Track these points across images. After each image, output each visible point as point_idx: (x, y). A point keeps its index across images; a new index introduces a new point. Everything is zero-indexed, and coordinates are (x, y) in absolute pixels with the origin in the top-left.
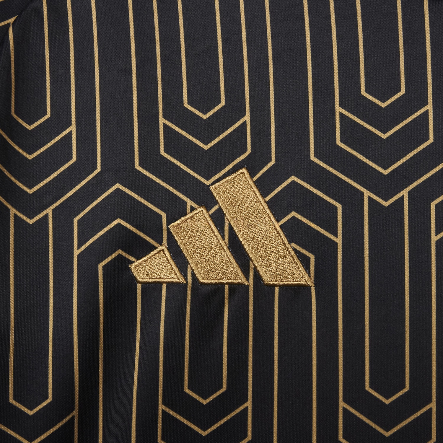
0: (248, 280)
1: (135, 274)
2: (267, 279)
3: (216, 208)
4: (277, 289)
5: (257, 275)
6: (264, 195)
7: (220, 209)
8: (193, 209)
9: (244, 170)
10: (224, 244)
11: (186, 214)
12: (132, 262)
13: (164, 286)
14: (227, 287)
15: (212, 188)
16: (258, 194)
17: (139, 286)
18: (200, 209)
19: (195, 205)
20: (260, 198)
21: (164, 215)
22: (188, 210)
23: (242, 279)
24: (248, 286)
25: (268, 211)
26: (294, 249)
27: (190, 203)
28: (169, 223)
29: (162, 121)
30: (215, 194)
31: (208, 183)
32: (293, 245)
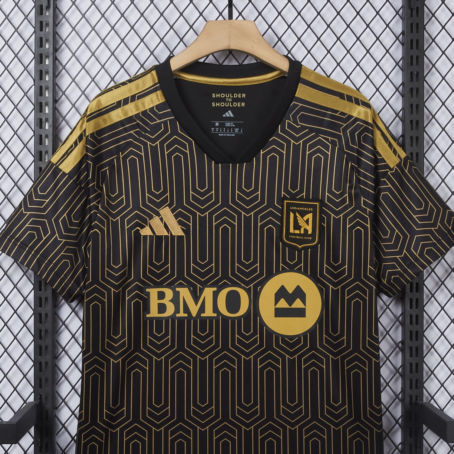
0: (169, 234)
1: (141, 233)
2: (173, 234)
3: (161, 217)
4: (176, 237)
5: (171, 233)
6: (173, 213)
7: (162, 217)
8: (155, 217)
9: (168, 207)
10: (163, 225)
11: (153, 218)
12: (140, 230)
13: (148, 236)
14: (164, 236)
15: (160, 212)
16: (171, 213)
17: (142, 236)
18: (157, 217)
19: (155, 216)
20: (172, 214)
21: (148, 218)
22: (154, 217)
23: (167, 234)
24: (169, 236)
25: (174, 217)
26: (180, 227)
27: (154, 215)
28: (149, 220)
29: (147, 194)
30: (160, 213)
31: (159, 210)
32: (180, 226)
